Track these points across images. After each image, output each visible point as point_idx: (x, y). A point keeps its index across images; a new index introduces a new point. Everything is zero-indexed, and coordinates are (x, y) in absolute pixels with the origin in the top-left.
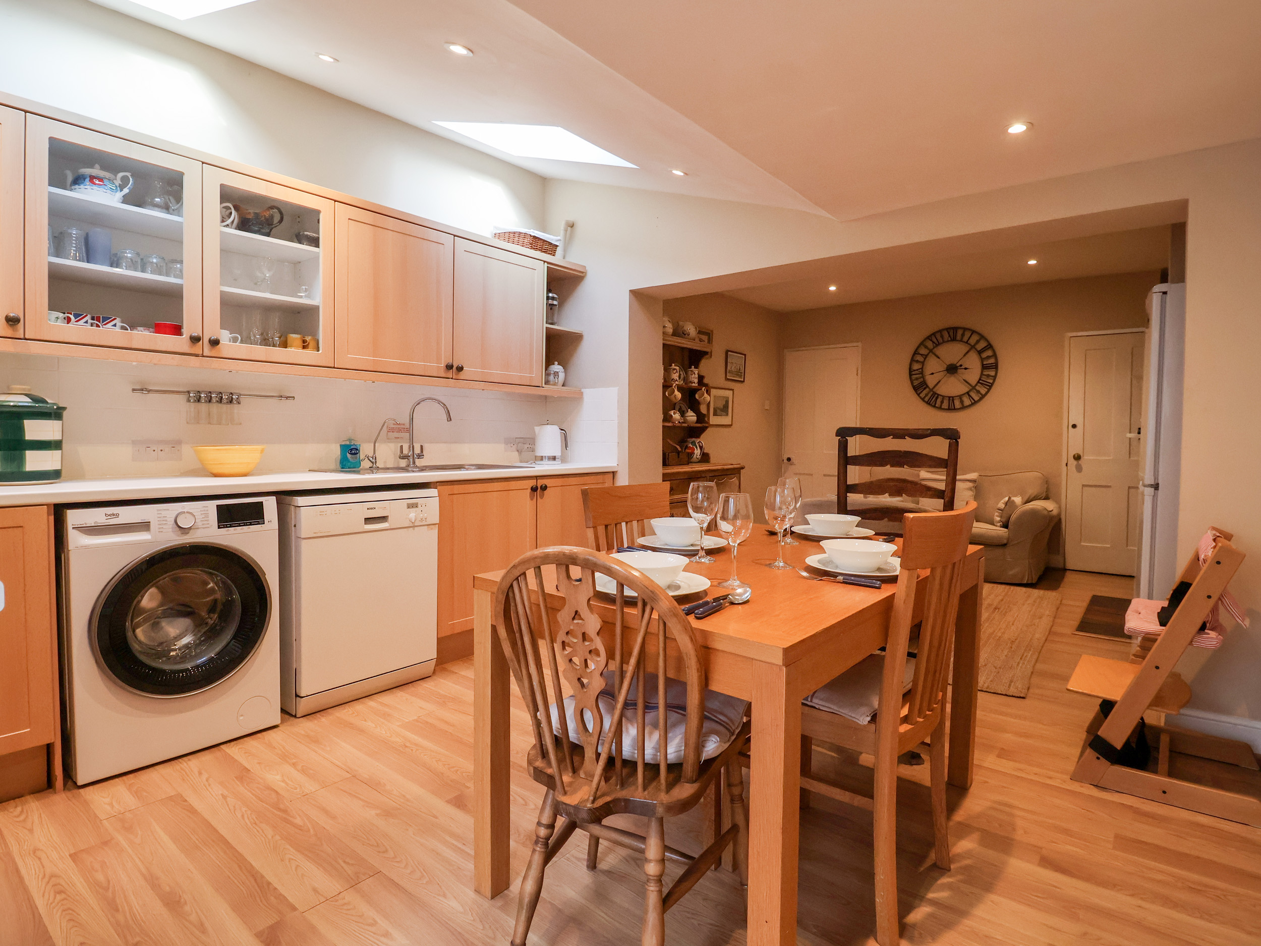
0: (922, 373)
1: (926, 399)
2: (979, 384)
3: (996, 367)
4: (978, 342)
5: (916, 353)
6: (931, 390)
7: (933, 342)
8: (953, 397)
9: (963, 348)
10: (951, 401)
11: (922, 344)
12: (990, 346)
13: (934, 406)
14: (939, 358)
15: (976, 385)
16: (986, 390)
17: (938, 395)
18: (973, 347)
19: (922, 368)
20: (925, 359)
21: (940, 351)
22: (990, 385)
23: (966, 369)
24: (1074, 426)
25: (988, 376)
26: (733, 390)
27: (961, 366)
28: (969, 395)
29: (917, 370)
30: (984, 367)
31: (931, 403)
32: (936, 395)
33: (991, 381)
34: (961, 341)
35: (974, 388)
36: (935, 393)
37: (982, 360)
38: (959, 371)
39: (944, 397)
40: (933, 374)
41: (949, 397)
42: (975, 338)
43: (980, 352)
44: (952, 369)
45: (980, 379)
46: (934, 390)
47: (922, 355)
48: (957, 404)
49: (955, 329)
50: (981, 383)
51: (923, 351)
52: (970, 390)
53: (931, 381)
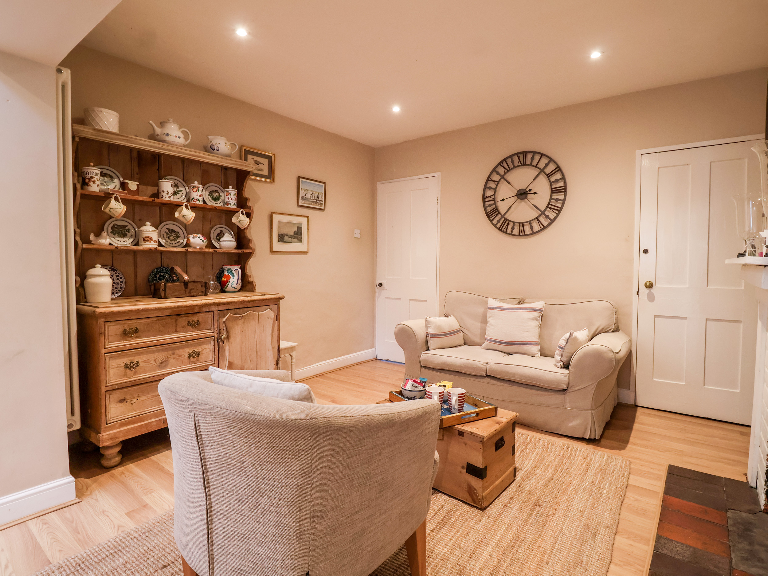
0: (494, 200)
1: (498, 225)
2: (548, 209)
3: (564, 190)
4: (547, 165)
5: (489, 179)
6: (503, 216)
7: (505, 168)
8: (523, 223)
9: (534, 172)
10: (521, 227)
11: (494, 170)
12: (558, 169)
13: (506, 233)
14: (509, 183)
15: (545, 210)
16: (555, 215)
17: (509, 221)
18: (542, 171)
19: (494, 195)
20: (497, 185)
21: (510, 177)
22: (559, 209)
23: (535, 193)
24: (646, 251)
25: (557, 200)
26: (307, 217)
27: (530, 190)
28: (539, 221)
29: (489, 197)
30: (553, 191)
31: (503, 230)
32: (507, 222)
33: (560, 206)
34: (531, 165)
35: (543, 213)
36: (506, 220)
37: (551, 183)
38: (529, 196)
39: (514, 223)
40: (503, 200)
41: (520, 223)
42: (544, 161)
43: (549, 176)
44: (522, 194)
45: (549, 204)
46: (506, 216)
47: (494, 181)
48: (528, 230)
49: (525, 153)
50: (550, 208)
51: (496, 177)
52: (540, 216)
53: (502, 207)
